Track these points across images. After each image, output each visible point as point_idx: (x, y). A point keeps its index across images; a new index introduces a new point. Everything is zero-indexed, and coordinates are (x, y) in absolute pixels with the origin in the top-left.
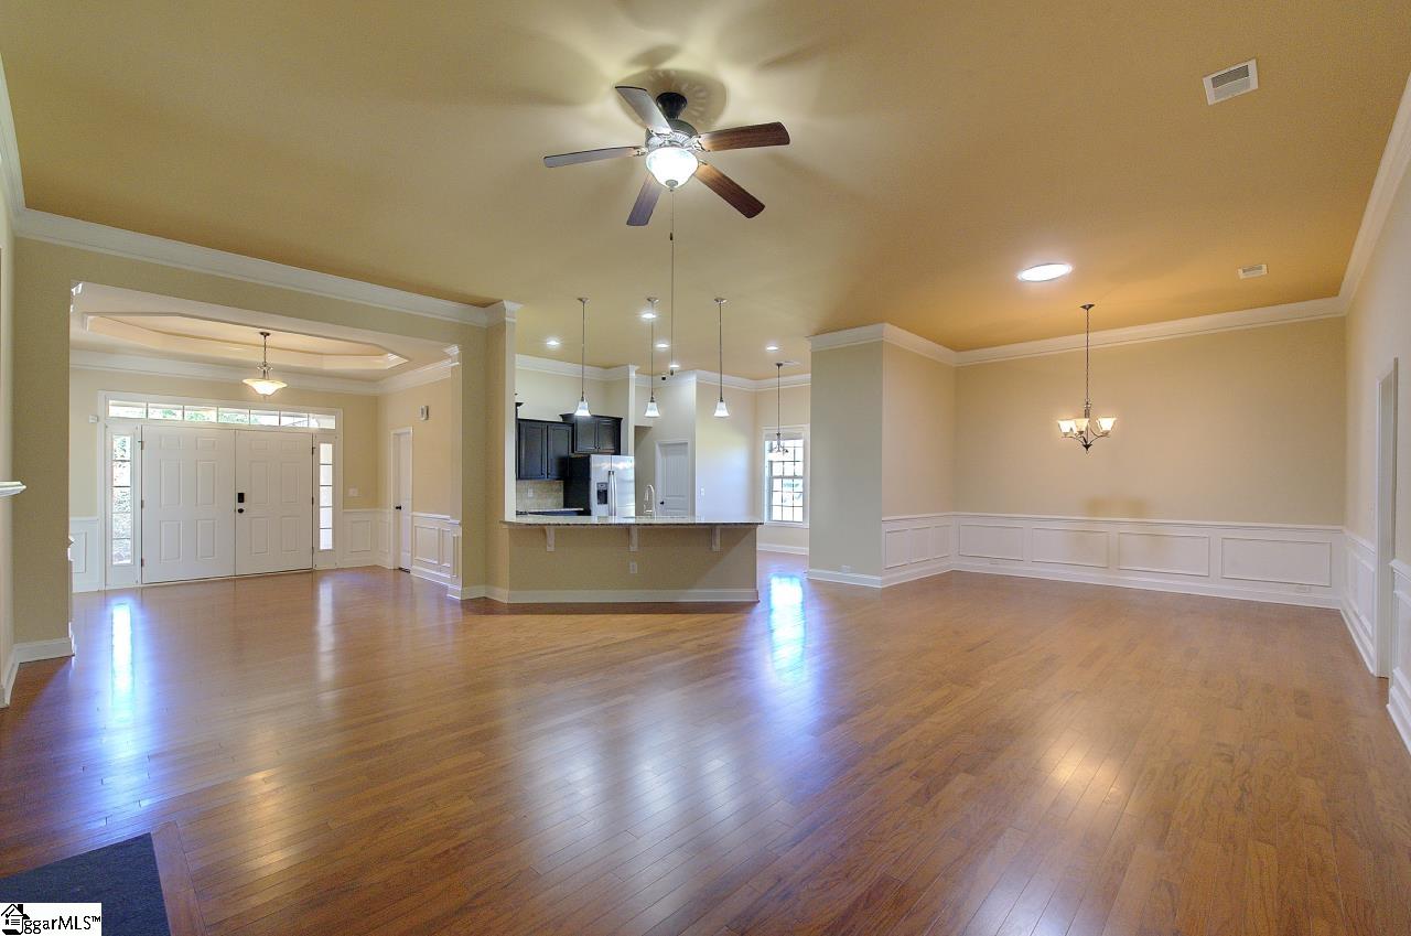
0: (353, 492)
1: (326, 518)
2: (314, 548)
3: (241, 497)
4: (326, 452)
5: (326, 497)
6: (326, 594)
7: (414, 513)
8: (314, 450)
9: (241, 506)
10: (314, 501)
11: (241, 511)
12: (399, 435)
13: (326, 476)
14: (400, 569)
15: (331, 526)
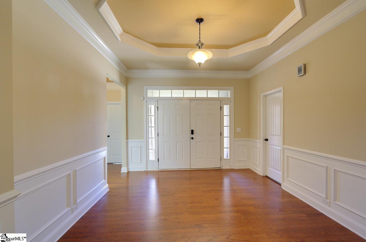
0: (238, 130)
1: (226, 142)
2: (221, 158)
3: (192, 132)
4: (226, 109)
5: (226, 132)
6: (226, 181)
7: (285, 146)
8: (221, 108)
9: (192, 136)
10: (221, 134)
11: (192, 138)
12: (266, 96)
13: (226, 121)
14: (267, 177)
15: (229, 147)
